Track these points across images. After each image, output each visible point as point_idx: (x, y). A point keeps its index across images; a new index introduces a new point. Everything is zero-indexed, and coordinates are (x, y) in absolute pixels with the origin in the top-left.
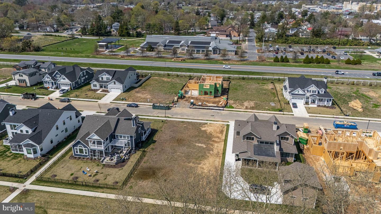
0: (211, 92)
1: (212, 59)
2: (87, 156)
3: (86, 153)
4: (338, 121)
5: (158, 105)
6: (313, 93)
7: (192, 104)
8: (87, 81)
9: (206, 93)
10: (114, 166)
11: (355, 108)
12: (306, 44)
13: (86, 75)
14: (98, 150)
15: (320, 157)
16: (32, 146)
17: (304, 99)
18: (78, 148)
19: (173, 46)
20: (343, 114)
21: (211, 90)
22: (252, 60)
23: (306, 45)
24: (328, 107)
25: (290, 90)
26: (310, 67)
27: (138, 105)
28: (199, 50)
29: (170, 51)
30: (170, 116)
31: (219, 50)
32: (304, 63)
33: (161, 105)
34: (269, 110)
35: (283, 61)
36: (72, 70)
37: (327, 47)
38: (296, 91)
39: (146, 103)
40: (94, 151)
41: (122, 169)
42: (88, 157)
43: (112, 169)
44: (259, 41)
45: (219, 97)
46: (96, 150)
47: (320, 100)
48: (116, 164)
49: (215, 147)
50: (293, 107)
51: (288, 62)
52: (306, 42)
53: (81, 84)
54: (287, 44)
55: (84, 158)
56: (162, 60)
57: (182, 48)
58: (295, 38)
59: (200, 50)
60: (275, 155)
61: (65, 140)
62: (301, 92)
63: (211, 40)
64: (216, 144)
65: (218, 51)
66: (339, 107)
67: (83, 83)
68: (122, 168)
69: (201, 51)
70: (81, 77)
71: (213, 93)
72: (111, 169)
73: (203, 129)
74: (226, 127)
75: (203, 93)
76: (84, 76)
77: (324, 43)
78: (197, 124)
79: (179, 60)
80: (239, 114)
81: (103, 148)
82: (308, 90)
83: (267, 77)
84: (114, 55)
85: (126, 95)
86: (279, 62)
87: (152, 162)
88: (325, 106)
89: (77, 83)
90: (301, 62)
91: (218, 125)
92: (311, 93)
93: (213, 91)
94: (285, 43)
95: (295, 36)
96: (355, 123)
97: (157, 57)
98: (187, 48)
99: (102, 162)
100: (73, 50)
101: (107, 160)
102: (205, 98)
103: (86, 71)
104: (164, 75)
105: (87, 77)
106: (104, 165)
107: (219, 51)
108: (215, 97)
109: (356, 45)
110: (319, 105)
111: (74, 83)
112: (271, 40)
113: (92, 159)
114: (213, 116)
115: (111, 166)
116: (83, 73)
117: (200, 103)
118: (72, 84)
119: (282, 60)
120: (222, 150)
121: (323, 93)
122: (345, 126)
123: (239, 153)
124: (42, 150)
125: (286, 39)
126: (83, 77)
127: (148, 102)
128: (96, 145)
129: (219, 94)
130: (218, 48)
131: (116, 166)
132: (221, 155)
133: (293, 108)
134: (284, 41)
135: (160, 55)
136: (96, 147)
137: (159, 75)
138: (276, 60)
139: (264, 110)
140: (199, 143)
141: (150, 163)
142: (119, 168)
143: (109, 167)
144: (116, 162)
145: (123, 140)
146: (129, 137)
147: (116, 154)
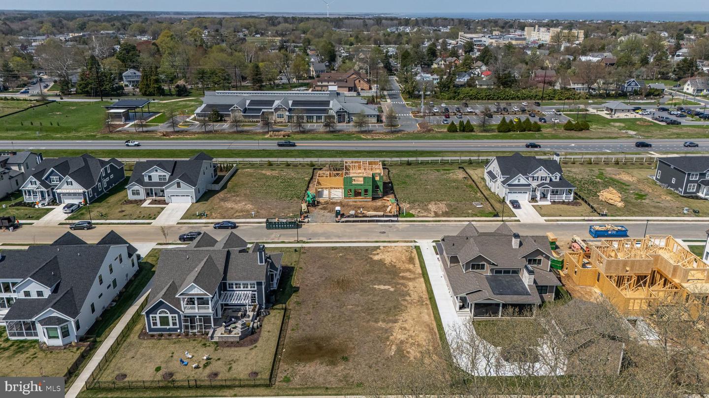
0: (366, 191)
1: (339, 131)
2: (176, 330)
3: (174, 324)
4: (596, 225)
5: (276, 220)
6: (543, 181)
7: (338, 213)
8: (112, 185)
9: (357, 194)
10: (238, 342)
11: (611, 202)
12: (489, 99)
13: (110, 174)
14: (199, 316)
15: (592, 288)
16: (59, 321)
17: (528, 193)
18: (158, 316)
19: (260, 110)
20: (596, 214)
21: (367, 187)
22: (410, 130)
23: (490, 101)
24: (568, 203)
25: (504, 178)
26: (511, 138)
27: (237, 225)
28: (310, 116)
29: (255, 120)
30: (305, 239)
31: (349, 114)
32: (499, 132)
33: (281, 220)
34: (476, 215)
35: (464, 131)
36: (83, 164)
37: (524, 103)
38: (516, 179)
39: (249, 218)
40: (192, 319)
41: (256, 347)
42: (179, 331)
43: (236, 349)
44: (409, 98)
45: (380, 198)
46: (196, 316)
47: (554, 193)
48: (241, 338)
49: (412, 288)
50: (514, 207)
51: (472, 130)
52: (489, 96)
53: (102, 191)
54: (458, 100)
55: (170, 335)
56: (245, 136)
57: (279, 113)
58: (471, 90)
59: (313, 116)
60: (528, 292)
61: (115, 303)
62: (523, 181)
63: (330, 96)
64: (410, 284)
65: (346, 117)
66: (586, 202)
67: (106, 189)
68: (254, 345)
69: (315, 117)
70: (103, 177)
71: (370, 192)
72: (233, 349)
73: (376, 258)
74: (415, 251)
75: (353, 193)
76: (107, 175)
77: (518, 97)
78: (361, 250)
79: (279, 136)
80: (428, 226)
81: (210, 310)
82: (533, 177)
83: (450, 158)
84: (147, 132)
85: (203, 207)
86: (457, 131)
87: (308, 329)
88: (563, 203)
89: (95, 190)
90: (493, 130)
91: (400, 249)
92: (540, 182)
93: (370, 188)
94: (454, 97)
95: (470, 86)
96: (622, 227)
97: (234, 132)
98: (287, 113)
99: (212, 337)
100: (55, 125)
101: (220, 333)
102: (355, 202)
103: (111, 166)
104: (261, 166)
105: (112, 176)
106: (216, 343)
107: (348, 118)
108: (374, 199)
109: (568, 99)
110: (554, 202)
111: (90, 189)
112: (429, 95)
113: (187, 335)
114: (384, 233)
115: (232, 343)
116: (106, 169)
117: (352, 212)
118: (88, 192)
119: (462, 129)
120: (425, 293)
121: (558, 180)
122: (610, 232)
123: (467, 294)
124: (78, 328)
125: (455, 93)
126: (105, 177)
127: (252, 218)
128: (196, 306)
129: (380, 193)
130: (346, 112)
131: (242, 342)
132: (428, 302)
133: (514, 210)
134: (452, 95)
135: (239, 129)
136: (196, 311)
137: (252, 165)
138: (452, 129)
139: (468, 216)
140: (379, 284)
141: (304, 330)
142: (248, 345)
143: (228, 346)
144: (240, 335)
145: (243, 292)
146: (254, 284)
147: (233, 320)
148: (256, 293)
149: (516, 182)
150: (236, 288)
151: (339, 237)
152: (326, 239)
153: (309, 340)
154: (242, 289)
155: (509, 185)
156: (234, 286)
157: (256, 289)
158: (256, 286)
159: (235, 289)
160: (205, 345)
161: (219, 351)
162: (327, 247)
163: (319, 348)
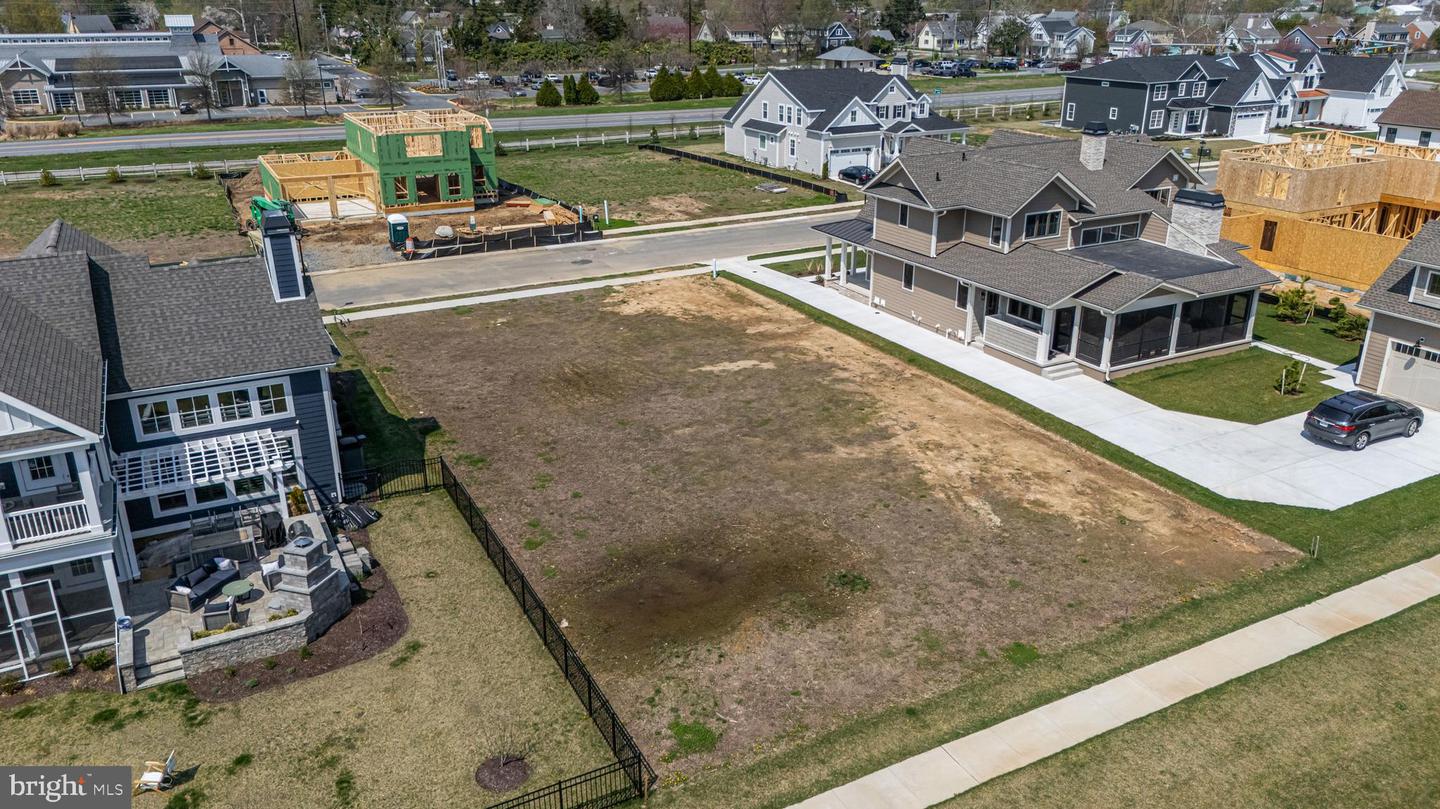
6: (898, 119)
9: (428, 189)
10: (306, 653)
14: (27, 576)
17: (874, 150)
21: (454, 169)
32: (663, 101)
34: (784, 207)
35: (576, 102)
38: (845, 115)
41: (415, 647)
45: (494, 205)
48: (316, 629)
57: (20, 87)
62: (863, 119)
63: (174, 43)
64: (806, 344)
68: (401, 644)
71: (467, 184)
73: (631, 309)
74: (728, 282)
75: (412, 191)
78: (560, 302)
81: (95, 528)
82: (878, 108)
86: (560, 105)
91: (679, 284)
93: (464, 174)
98: (50, 86)
99: (140, 668)
101: (176, 638)
106: (177, 689)
108: (478, 207)
114: (587, 261)
115: (273, 664)
119: (573, 95)
120: (877, 353)
121: (926, 115)
129: (491, 192)
130: (237, 73)
131: (324, 645)
132: (918, 371)
138: (550, 98)
139: (776, 209)
140: (712, 363)
141: (580, 535)
142: (365, 652)
143: (257, 686)
144: (306, 613)
145: (227, 440)
146: (278, 390)
147: (224, 564)
148: (294, 433)
149: (847, 122)
150: (187, 422)
151: (451, 287)
152: (406, 295)
153: (635, 560)
154: (218, 423)
155: (834, 130)
156: (175, 418)
157: (290, 412)
158: (289, 400)
159: (178, 429)
160: (106, 716)
161: (216, 721)
162: (434, 311)
163: (710, 576)
